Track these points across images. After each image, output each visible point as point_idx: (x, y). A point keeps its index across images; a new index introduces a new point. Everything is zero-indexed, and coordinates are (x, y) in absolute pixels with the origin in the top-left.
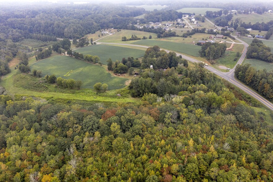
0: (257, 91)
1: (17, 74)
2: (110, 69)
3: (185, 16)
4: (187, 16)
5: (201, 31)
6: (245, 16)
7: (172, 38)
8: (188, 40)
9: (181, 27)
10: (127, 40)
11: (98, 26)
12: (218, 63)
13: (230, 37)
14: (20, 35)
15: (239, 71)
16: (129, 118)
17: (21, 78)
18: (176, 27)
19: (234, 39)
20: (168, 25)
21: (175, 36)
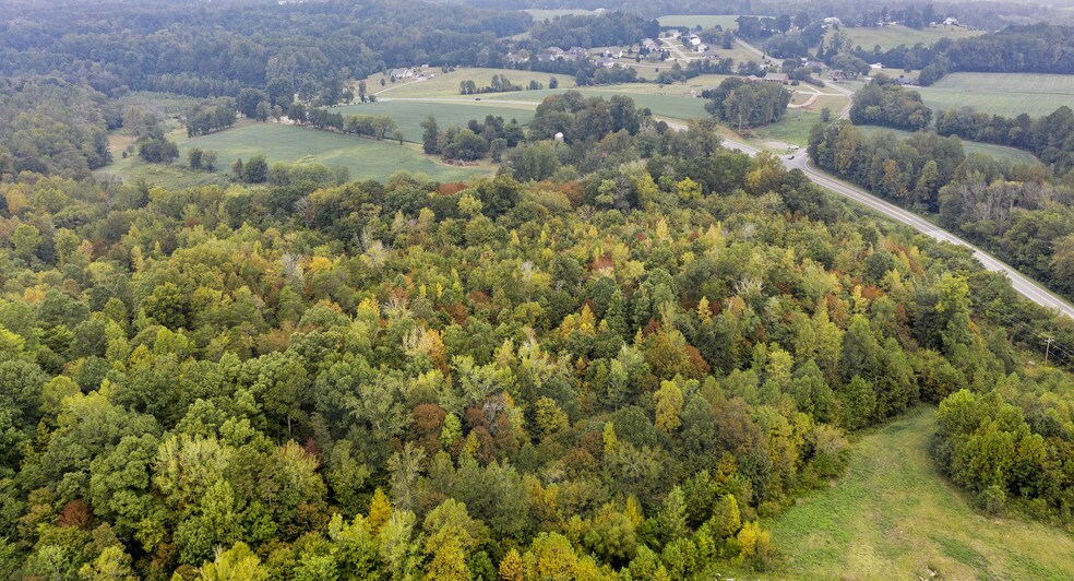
0: (868, 188)
1: (134, 165)
2: (431, 149)
3: (668, 36)
4: (676, 34)
5: (717, 66)
6: (864, 32)
7: (625, 85)
8: (676, 88)
9: (653, 60)
10: (478, 92)
11: (377, 59)
12: (763, 137)
13: (810, 81)
14: (115, 77)
15: (819, 142)
16: (506, 185)
17: (149, 173)
18: (638, 60)
19: (820, 85)
20: (610, 56)
21: (635, 81)
